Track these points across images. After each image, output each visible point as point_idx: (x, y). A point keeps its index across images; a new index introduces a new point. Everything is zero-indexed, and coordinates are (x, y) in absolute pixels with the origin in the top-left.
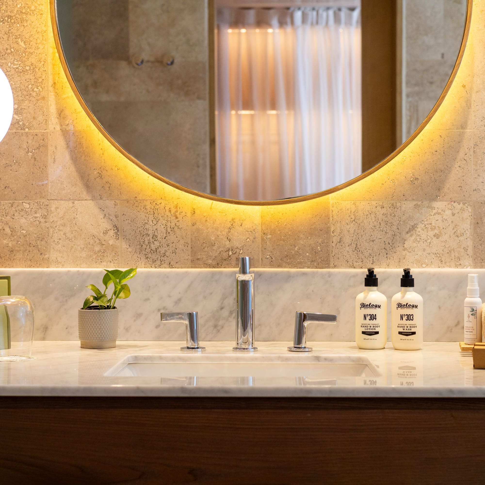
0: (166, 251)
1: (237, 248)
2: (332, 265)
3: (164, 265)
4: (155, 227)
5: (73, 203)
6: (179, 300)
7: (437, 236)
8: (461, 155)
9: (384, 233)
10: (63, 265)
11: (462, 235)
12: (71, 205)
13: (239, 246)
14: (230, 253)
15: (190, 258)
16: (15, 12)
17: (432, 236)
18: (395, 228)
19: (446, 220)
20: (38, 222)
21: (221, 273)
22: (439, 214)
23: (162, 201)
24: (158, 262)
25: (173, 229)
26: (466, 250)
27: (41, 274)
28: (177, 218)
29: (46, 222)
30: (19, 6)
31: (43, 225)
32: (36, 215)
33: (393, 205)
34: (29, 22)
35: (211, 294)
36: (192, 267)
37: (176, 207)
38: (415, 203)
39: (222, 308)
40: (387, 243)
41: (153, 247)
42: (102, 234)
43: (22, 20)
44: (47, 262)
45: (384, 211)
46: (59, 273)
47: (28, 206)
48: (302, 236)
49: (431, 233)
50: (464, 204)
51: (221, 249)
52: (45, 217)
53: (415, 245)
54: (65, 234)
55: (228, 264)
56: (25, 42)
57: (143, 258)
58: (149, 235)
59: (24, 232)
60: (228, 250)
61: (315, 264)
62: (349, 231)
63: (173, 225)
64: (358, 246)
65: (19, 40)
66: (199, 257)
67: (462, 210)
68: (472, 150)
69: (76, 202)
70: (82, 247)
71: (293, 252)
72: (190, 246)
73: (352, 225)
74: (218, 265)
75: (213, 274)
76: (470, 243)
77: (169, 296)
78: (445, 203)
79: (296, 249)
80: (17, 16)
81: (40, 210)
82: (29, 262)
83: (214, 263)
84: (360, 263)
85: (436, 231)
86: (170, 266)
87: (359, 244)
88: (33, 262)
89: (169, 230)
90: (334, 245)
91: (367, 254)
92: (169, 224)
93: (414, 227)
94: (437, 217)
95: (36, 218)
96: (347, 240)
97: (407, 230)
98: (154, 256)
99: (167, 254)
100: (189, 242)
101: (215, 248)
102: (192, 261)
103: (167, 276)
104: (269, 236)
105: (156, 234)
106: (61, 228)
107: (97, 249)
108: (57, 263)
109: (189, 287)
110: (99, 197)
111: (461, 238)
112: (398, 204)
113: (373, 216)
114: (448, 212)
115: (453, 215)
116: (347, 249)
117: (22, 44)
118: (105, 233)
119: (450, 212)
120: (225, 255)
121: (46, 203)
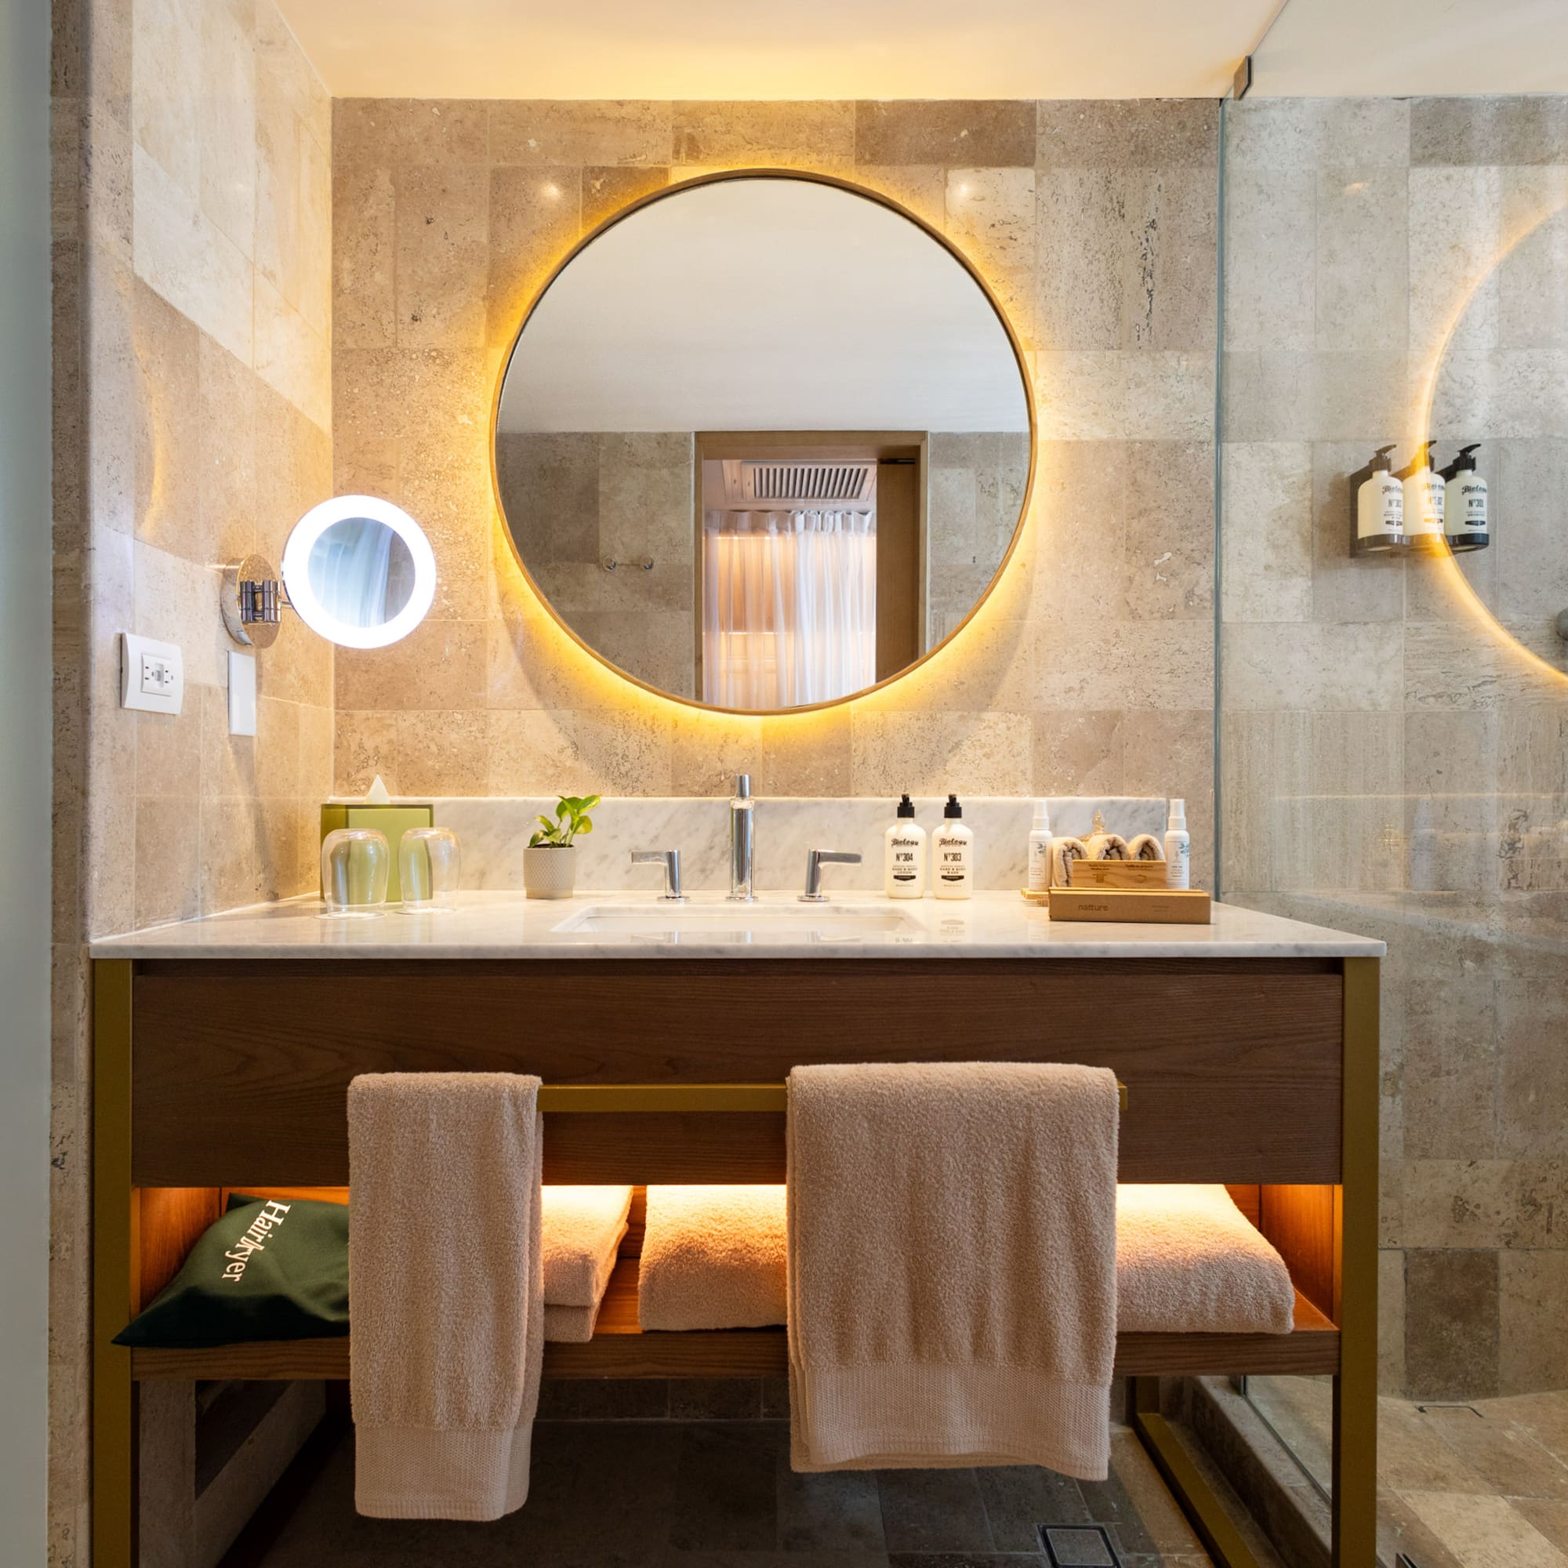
0: (639, 775)
1: (732, 771)
2: (853, 793)
3: (638, 793)
4: (625, 745)
5: (519, 713)
6: (656, 837)
7: (987, 756)
8: (1019, 652)
9: (919, 751)
10: (506, 793)
11: (1019, 754)
12: (516, 716)
13: (734, 769)
14: (723, 778)
15: (670, 783)
16: (445, 466)
17: (981, 756)
18: (933, 746)
19: (999, 735)
20: (473, 738)
21: (711, 803)
22: (991, 727)
23: (635, 711)
24: (630, 790)
25: (648, 747)
26: (1024, 773)
27: (477, 805)
28: (654, 732)
29: (483, 737)
30: (449, 459)
31: (480, 741)
32: (470, 729)
33: (931, 716)
34: (463, 480)
35: (697, 829)
36: (673, 796)
37: (653, 719)
38: (959, 713)
39: (711, 848)
40: (923, 764)
41: (623, 770)
42: (556, 753)
43: (454, 477)
44: (485, 789)
45: (920, 724)
46: (500, 803)
47: (459, 717)
48: (814, 755)
49: (980, 753)
50: (1022, 715)
51: (710, 773)
52: (482, 731)
53: (959, 766)
54: (508, 753)
55: (719, 792)
56: (457, 506)
57: (610, 784)
58: (617, 755)
59: (455, 750)
60: (720, 774)
61: (832, 792)
62: (875, 750)
63: (649, 741)
64: (887, 769)
65: (450, 502)
66: (682, 783)
67: (1020, 722)
68: (1033, 647)
69: (523, 712)
70: (531, 769)
71: (803, 776)
72: (670, 769)
73: (879, 742)
74: (706, 793)
75: (701, 804)
76: (1029, 765)
77: (643, 833)
78: (997, 714)
79: (807, 772)
80: (448, 471)
81: (476, 722)
82: (461, 790)
83: (702, 790)
84: (889, 791)
85: (987, 750)
86: (645, 794)
87: (887, 766)
88: (466, 789)
89: (643, 748)
90: (855, 767)
91: (897, 779)
92: (643, 741)
93: (958, 745)
94: (988, 732)
95: (470, 732)
96: (873, 760)
97: (950, 748)
98: (624, 782)
99: (641, 778)
100: (670, 763)
101: (703, 771)
102: (673, 788)
103: (640, 807)
104: (773, 756)
105: (627, 753)
106: (504, 745)
107: (550, 771)
108: (499, 790)
109: (669, 820)
110: (553, 706)
111: (1018, 759)
112: (939, 716)
113: (906, 730)
114: (1002, 726)
115: (1009, 728)
116: (873, 772)
117: (454, 508)
118: (561, 751)
119: (1005, 725)
120: (715, 780)
121: (484, 714)
